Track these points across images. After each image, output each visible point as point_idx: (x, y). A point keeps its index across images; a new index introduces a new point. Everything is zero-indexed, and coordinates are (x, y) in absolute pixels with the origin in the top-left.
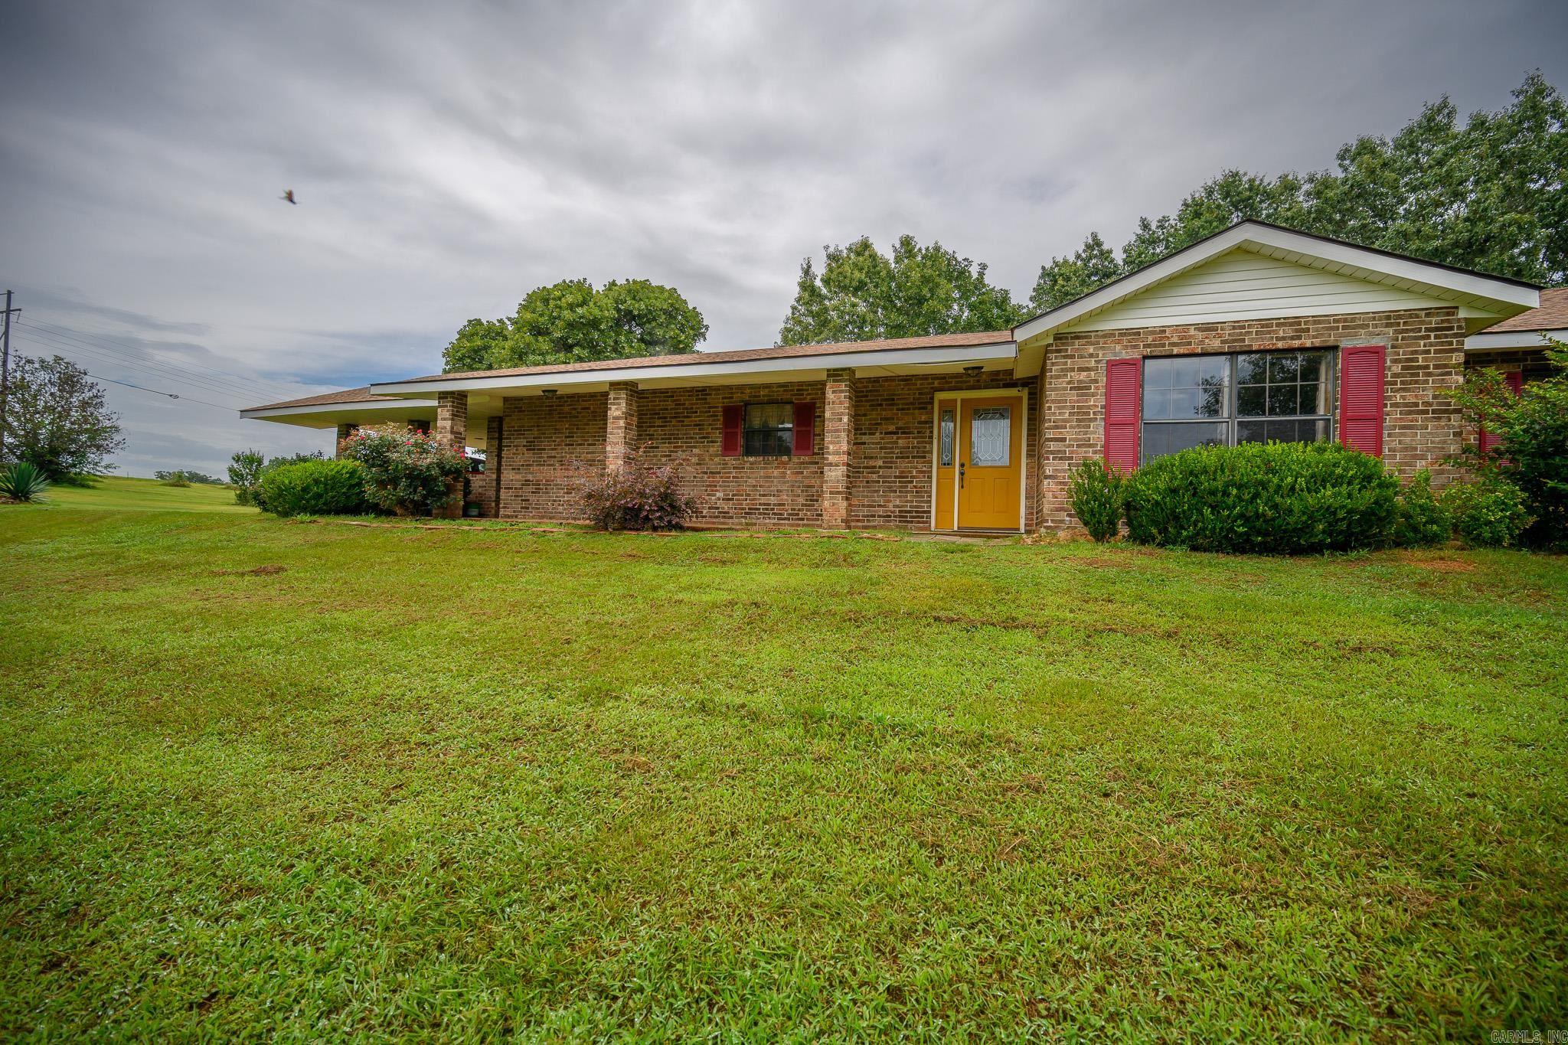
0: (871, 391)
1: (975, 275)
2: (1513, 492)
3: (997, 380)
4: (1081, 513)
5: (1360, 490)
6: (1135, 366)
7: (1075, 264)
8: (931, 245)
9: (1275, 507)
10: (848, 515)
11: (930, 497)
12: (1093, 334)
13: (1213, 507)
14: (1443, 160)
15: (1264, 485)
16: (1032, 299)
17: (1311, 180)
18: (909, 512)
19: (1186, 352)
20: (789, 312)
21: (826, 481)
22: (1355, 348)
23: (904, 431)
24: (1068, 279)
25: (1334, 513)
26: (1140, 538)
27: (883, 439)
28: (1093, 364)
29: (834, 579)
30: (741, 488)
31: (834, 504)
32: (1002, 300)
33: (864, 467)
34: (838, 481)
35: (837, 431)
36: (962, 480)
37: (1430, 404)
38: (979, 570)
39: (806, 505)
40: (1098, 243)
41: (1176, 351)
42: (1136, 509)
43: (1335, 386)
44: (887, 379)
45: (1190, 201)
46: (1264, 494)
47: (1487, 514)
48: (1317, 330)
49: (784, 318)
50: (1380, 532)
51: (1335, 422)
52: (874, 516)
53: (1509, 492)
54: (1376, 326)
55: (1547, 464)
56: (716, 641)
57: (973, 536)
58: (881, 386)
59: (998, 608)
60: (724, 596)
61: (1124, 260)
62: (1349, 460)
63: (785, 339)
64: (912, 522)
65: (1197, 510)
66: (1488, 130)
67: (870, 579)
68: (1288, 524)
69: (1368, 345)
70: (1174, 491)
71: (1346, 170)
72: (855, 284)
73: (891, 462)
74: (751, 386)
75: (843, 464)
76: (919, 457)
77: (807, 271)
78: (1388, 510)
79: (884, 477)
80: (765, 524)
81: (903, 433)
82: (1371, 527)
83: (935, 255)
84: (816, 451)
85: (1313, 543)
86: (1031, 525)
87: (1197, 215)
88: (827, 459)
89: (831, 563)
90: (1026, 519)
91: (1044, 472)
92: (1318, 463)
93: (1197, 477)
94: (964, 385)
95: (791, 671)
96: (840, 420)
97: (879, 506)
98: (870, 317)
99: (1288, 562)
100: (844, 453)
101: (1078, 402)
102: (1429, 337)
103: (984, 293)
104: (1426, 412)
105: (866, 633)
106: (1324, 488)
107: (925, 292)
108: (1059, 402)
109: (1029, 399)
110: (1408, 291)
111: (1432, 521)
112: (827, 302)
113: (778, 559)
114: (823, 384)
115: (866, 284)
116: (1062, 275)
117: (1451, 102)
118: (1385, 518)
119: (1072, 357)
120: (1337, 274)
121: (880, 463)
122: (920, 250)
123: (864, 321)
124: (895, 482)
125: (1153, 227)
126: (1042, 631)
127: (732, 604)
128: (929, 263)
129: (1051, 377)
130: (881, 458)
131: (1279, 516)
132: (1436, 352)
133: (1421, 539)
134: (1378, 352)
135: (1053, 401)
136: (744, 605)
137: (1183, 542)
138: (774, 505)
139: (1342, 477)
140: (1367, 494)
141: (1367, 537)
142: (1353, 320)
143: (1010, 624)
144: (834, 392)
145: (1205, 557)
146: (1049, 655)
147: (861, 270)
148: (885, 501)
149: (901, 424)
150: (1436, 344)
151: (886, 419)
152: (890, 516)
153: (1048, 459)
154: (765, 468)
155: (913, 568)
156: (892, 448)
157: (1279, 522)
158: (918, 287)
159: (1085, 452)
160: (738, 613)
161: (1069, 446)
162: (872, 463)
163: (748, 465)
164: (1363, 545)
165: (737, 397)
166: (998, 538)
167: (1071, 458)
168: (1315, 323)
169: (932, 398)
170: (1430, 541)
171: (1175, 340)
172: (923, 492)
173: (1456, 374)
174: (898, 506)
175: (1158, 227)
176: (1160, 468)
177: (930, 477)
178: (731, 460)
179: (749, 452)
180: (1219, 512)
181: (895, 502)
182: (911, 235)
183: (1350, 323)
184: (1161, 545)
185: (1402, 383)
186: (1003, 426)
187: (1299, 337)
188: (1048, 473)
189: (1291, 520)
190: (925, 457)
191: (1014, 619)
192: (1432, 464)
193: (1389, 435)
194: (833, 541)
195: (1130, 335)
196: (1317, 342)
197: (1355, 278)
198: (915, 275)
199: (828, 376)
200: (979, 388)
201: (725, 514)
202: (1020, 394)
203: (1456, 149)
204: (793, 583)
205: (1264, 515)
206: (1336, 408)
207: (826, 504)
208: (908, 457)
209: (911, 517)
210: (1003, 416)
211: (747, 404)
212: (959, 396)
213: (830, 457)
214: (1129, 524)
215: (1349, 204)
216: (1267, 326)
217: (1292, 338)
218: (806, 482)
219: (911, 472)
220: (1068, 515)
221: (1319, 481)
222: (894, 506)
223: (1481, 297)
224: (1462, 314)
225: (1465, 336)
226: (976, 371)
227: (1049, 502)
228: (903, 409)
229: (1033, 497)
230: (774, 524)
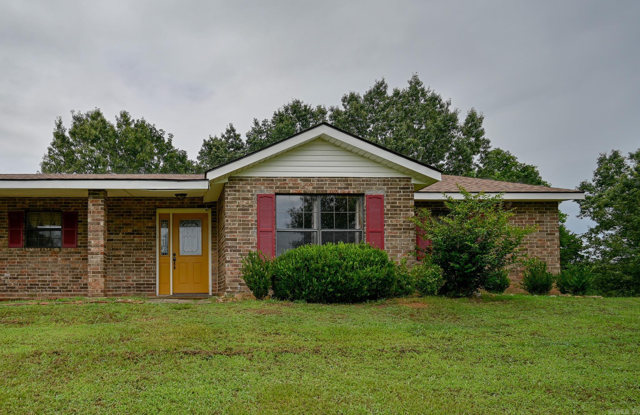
0: (115, 206)
1: (166, 141)
2: (438, 269)
3: (194, 203)
4: (249, 283)
5: (380, 268)
6: (271, 199)
7: (221, 140)
8: (140, 119)
9: (345, 277)
10: (105, 287)
11: (155, 274)
12: (249, 179)
13: (317, 278)
14: (384, 108)
15: (339, 265)
16: (198, 158)
17: (332, 110)
18: (143, 284)
19: (297, 192)
20: (47, 152)
21: (90, 265)
22: (371, 195)
23: (137, 233)
24: (218, 148)
25: (371, 280)
26: (281, 296)
27: (124, 237)
28: (250, 196)
29: (108, 331)
30: (24, 270)
31: (95, 280)
32: (183, 157)
33: (112, 256)
34: (98, 265)
35: (97, 231)
36: (174, 264)
37: (402, 225)
38: (199, 320)
39: (73, 281)
40: (233, 130)
41: (291, 191)
42: (278, 280)
43: (363, 215)
44: (126, 198)
45: (277, 113)
46: (341, 271)
47: (429, 279)
48: (355, 185)
49: (43, 156)
50: (389, 289)
51: (364, 233)
52: (119, 287)
53: (436, 269)
54: (379, 185)
55: (450, 255)
56: (34, 384)
57: (187, 299)
58: (122, 203)
59: (218, 343)
60: (29, 349)
61: (247, 141)
62: (375, 252)
63: (44, 169)
64: (144, 291)
65: (309, 279)
66: (400, 97)
67: (133, 329)
68: (352, 286)
69: (376, 194)
70: (298, 269)
71: (345, 107)
72: (92, 137)
73: (130, 253)
74: (30, 199)
75: (101, 254)
76: (147, 249)
77: (59, 126)
78: (392, 278)
79: (126, 262)
80: (43, 295)
81: (137, 234)
82: (385, 287)
83: (142, 126)
84: (79, 244)
85: (362, 296)
86: (215, 291)
87: (281, 121)
88: (90, 250)
89: (102, 320)
90: (213, 287)
91: (225, 258)
92: (363, 254)
93: (308, 261)
94: (174, 205)
95: (100, 400)
96: (99, 224)
97: (123, 281)
98: (103, 159)
99: (353, 307)
100: (102, 246)
101: (243, 217)
102: (400, 192)
103: (172, 152)
104: (400, 229)
105: (143, 366)
106: (366, 267)
107: (138, 147)
108: (232, 217)
109: (212, 215)
110: (391, 168)
111: (408, 283)
112: (73, 147)
113: (62, 319)
114: (86, 199)
115: (99, 139)
116: (214, 146)
117: (386, 82)
118: (391, 282)
119: (239, 191)
120: (362, 156)
121: (123, 253)
122: (133, 121)
123: (99, 162)
124: (133, 265)
125: (260, 125)
126: (249, 354)
127: (37, 354)
128: (140, 129)
129: (228, 203)
130: (123, 250)
131: (348, 282)
132: (404, 199)
133: (404, 293)
134: (380, 198)
135: (230, 217)
136: (48, 354)
137: (303, 298)
138: (50, 281)
139: (373, 261)
140: (383, 270)
141: (384, 292)
142: (370, 181)
143: (229, 352)
144: (93, 205)
145: (315, 305)
146: (260, 370)
147: (96, 129)
148: (127, 278)
149: (135, 228)
150: (404, 196)
151: (127, 224)
152: (130, 288)
153: (227, 251)
154: (42, 256)
155: (158, 321)
156: (130, 243)
157: (347, 285)
158: (133, 144)
159: (247, 247)
160: (45, 361)
161: (239, 243)
162: (117, 253)
163: (29, 254)
164: (383, 297)
165: (19, 205)
166: (200, 299)
167: (240, 251)
168: (354, 181)
169: (155, 212)
170: (407, 293)
171: (291, 185)
172: (150, 272)
173: (412, 211)
174: (135, 281)
175: (263, 125)
176: (289, 257)
177: (155, 262)
178: (16, 251)
179: (29, 244)
180: (320, 281)
181: (133, 278)
182: (127, 111)
183: (369, 182)
184: (292, 300)
185: (391, 214)
186: (198, 230)
187: (347, 188)
188: (227, 259)
189: (353, 284)
190: (151, 249)
191: (231, 349)
192: (404, 255)
193: (387, 240)
194: (99, 305)
195: (268, 180)
196: (356, 191)
197: (370, 159)
198: (131, 136)
199: (89, 194)
200: (183, 207)
201: (12, 289)
202: (207, 212)
203: (388, 104)
204: (79, 335)
205: (341, 282)
206: (364, 226)
207: (90, 280)
208: (141, 249)
209: (144, 288)
210: (197, 225)
211: (27, 210)
212: (171, 211)
213: (92, 249)
214: (274, 288)
215: (348, 125)
216: (333, 181)
217: (345, 188)
218: (73, 266)
219: (143, 259)
220: (240, 284)
221: (364, 263)
222: (133, 281)
223: (420, 174)
224: (413, 181)
225: (414, 192)
226: (183, 197)
227: (229, 277)
228: (137, 219)
229: (216, 274)
230: (50, 295)
